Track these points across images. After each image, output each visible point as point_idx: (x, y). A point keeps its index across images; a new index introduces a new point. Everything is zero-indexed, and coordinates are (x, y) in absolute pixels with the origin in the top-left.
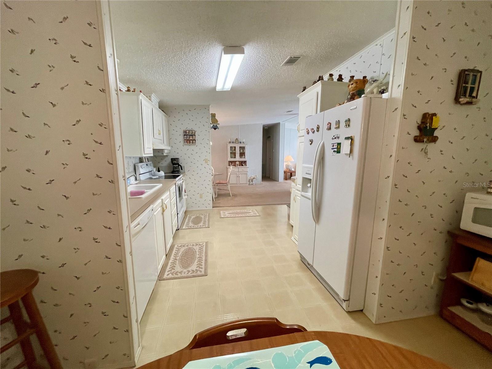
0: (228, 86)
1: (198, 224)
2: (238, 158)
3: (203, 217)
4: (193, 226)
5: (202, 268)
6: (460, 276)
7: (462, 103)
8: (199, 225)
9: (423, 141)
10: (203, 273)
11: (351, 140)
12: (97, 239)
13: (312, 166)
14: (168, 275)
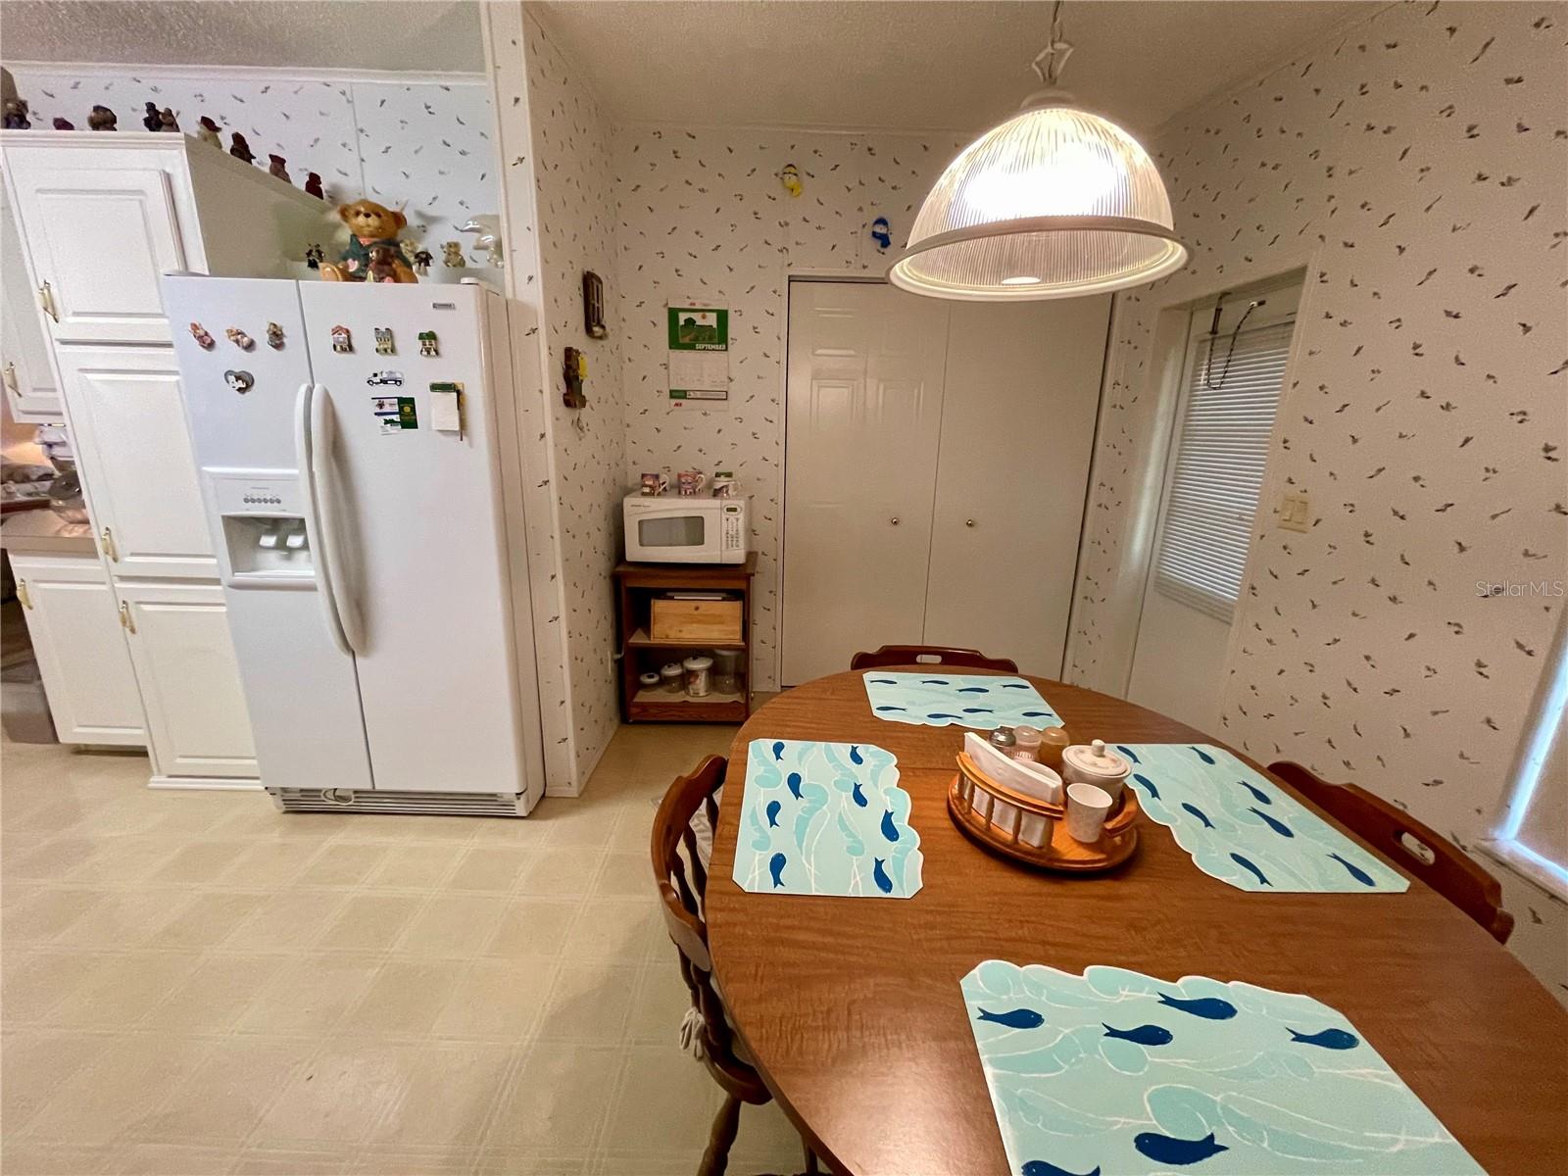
6: (638, 639)
7: (596, 335)
9: (576, 406)
11: (455, 394)
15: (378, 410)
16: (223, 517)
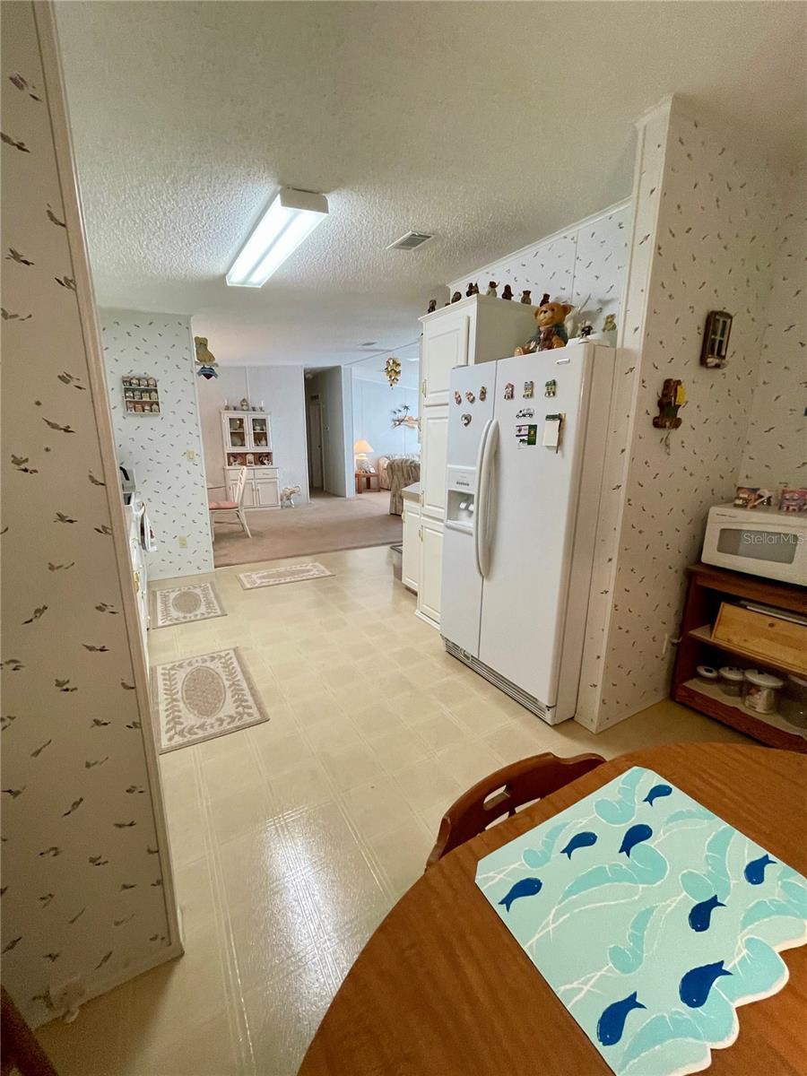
0: (259, 279)
1: (195, 610)
2: (250, 446)
3: (198, 591)
4: (185, 617)
5: (250, 707)
6: (700, 633)
7: (709, 365)
8: (198, 612)
9: (665, 427)
10: (257, 716)
11: (559, 421)
12: (68, 682)
13: (476, 469)
14: (171, 739)
15: (518, 433)
16: (449, 491)
